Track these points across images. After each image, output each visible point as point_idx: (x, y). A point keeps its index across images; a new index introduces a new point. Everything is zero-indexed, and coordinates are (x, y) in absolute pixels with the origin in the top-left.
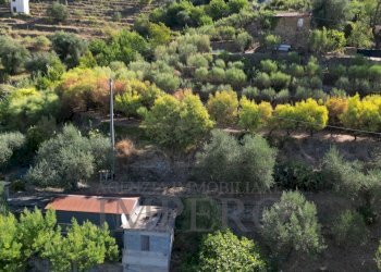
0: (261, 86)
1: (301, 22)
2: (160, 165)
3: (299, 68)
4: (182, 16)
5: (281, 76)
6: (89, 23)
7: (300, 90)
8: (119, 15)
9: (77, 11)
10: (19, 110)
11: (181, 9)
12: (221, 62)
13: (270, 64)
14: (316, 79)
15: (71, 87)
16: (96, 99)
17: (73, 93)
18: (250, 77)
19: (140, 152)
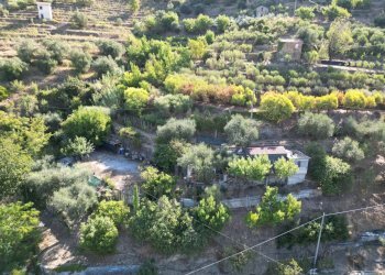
1: (297, 46)
8: (120, 19)
16: (218, 97)
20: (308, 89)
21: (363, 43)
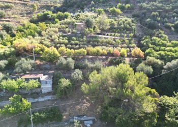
0: (72, 44)
1: (82, 26)
2: (47, 66)
3: (81, 39)
4: (48, 17)
5: (77, 42)
6: (14, 18)
7: (81, 45)
8: (25, 14)
9: (9, 13)
10: (3, 53)
11: (48, 14)
12: (61, 37)
13: (74, 38)
14: (85, 43)
15: (19, 46)
16: (27, 50)
17: (19, 48)
18: (69, 42)
19: (42, 63)
20: (77, 46)
21: (121, 24)
